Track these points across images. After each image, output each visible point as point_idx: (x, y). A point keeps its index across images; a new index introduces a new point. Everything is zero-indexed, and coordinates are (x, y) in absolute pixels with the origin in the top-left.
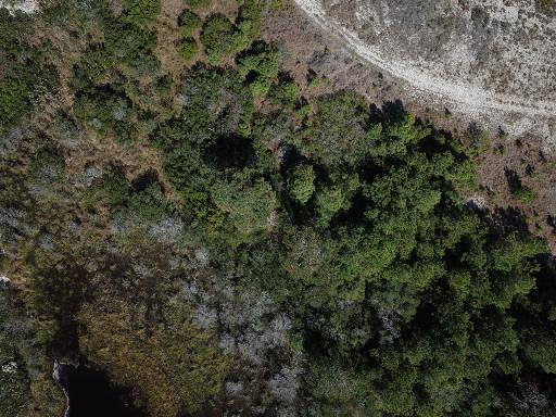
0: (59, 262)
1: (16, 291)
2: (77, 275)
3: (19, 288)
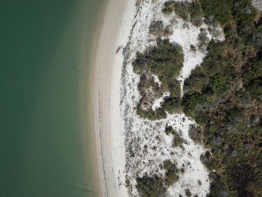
1: (218, 177)
2: (246, 169)
3: (220, 174)
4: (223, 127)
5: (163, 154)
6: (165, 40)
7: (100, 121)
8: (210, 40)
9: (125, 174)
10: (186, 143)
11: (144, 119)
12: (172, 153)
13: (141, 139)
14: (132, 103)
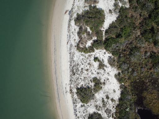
3: (127, 86)
4: (129, 58)
5: (92, 73)
6: (94, 6)
7: (55, 54)
8: (121, 7)
9: (69, 86)
10: (106, 67)
11: (81, 52)
12: (98, 73)
13: (80, 64)
14: (74, 43)
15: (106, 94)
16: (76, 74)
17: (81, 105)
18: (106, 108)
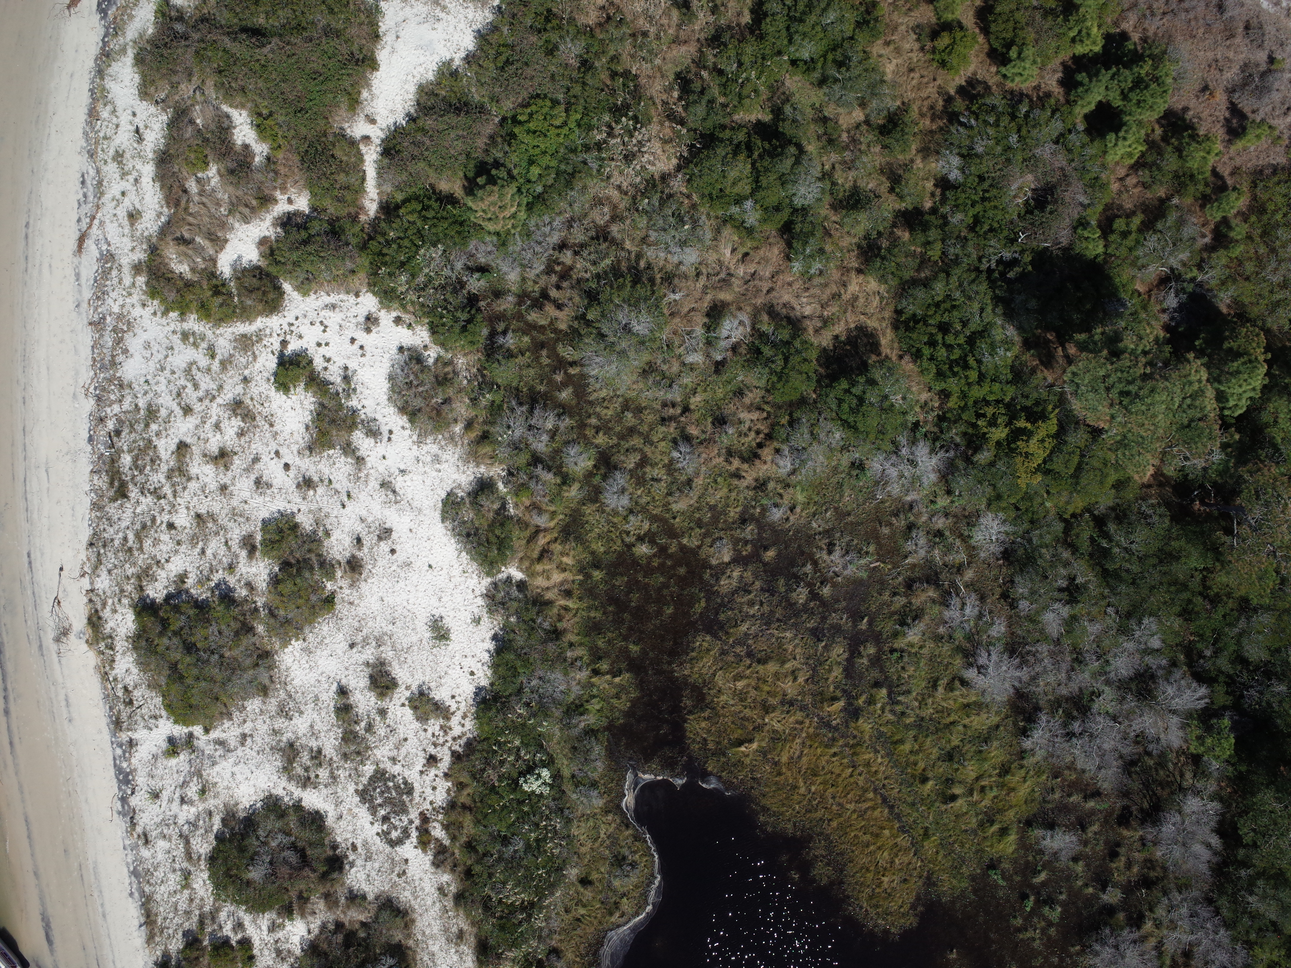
0: (641, 539)
1: (540, 603)
5: (260, 484)
10: (373, 433)
11: (183, 317)
12: (307, 483)
13: (163, 413)
14: (127, 243)
15: (369, 654)
16: (134, 493)
17: (171, 740)
18: (368, 769)
